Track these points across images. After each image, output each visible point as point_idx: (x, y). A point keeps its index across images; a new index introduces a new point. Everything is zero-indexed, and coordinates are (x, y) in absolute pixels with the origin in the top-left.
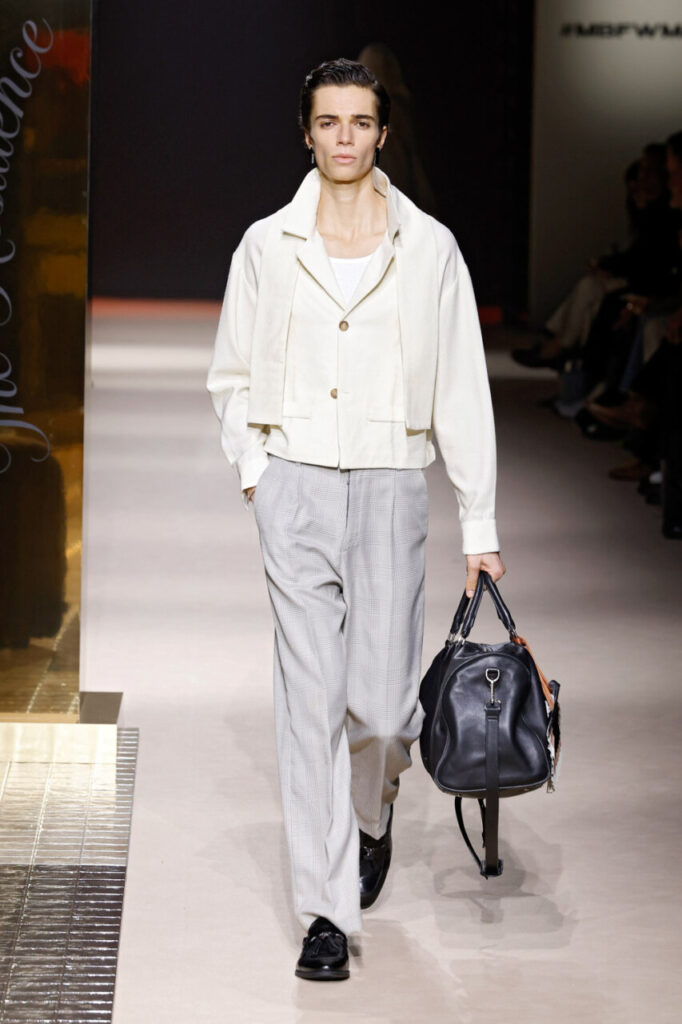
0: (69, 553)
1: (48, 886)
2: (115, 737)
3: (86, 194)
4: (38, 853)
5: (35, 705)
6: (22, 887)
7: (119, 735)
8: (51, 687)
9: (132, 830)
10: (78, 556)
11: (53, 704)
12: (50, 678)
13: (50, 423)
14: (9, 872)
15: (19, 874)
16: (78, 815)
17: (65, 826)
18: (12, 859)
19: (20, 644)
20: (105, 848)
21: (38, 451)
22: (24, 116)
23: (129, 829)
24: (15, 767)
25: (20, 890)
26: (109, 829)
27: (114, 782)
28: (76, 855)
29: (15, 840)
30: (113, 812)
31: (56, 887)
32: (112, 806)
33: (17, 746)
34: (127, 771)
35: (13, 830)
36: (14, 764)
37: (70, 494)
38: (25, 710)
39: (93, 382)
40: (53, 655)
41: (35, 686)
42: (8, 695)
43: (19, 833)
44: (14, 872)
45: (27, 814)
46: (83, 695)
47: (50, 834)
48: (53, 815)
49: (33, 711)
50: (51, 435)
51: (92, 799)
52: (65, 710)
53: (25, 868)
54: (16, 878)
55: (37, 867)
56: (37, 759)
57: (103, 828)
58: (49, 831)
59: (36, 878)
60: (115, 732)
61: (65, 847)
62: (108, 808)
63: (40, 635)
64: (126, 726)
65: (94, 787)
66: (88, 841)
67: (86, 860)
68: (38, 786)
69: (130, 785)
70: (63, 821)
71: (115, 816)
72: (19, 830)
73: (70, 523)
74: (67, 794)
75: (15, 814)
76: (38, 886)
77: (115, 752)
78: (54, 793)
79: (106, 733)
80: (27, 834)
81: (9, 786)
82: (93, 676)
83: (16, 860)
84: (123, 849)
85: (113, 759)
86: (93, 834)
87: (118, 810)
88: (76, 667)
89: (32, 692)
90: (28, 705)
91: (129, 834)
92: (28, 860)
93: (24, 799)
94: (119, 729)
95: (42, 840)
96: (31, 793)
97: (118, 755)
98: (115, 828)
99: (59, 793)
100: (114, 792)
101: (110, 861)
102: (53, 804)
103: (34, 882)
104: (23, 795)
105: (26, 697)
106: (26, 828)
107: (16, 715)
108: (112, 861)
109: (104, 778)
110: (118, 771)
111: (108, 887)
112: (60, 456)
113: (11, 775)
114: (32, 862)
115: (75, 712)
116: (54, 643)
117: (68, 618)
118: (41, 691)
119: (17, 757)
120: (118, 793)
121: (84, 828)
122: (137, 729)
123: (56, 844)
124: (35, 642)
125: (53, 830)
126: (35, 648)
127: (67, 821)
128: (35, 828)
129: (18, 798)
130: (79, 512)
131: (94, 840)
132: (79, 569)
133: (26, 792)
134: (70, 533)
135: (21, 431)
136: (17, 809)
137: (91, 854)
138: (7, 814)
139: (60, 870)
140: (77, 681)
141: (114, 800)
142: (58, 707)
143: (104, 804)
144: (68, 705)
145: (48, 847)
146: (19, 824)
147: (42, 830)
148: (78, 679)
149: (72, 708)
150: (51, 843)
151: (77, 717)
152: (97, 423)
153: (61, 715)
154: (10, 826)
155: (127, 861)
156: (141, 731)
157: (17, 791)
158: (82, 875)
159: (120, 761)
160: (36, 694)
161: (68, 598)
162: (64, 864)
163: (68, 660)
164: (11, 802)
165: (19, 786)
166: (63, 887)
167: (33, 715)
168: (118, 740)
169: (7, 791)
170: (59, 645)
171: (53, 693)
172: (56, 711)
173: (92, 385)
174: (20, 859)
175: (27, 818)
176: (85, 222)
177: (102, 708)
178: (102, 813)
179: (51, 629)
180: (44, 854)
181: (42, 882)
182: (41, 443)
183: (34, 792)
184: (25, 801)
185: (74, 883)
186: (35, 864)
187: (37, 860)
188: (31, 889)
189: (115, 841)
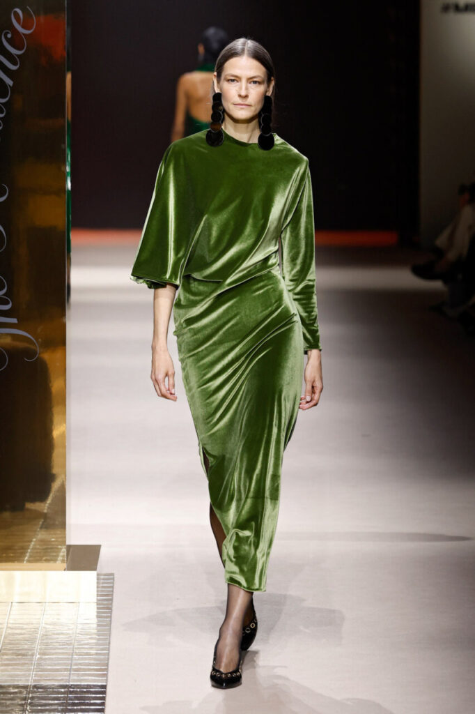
0: (56, 433)
1: (44, 702)
2: (96, 581)
4: (36, 675)
5: (30, 556)
6: (23, 702)
7: (98, 579)
8: (42, 541)
9: (111, 656)
10: (63, 436)
11: (45, 555)
12: (42, 535)
13: (39, 330)
14: (13, 691)
15: (21, 692)
16: (67, 644)
17: (56, 653)
18: (15, 680)
19: (18, 507)
20: (89, 670)
21: (30, 353)
22: (14, 85)
23: (108, 654)
24: (16, 607)
25: (22, 705)
26: (92, 655)
27: (95, 617)
28: (65, 676)
29: (16, 664)
30: (93, 641)
31: (51, 702)
32: (94, 636)
33: (17, 589)
34: (105, 607)
35: (15, 657)
36: (14, 604)
37: (55, 386)
38: (23, 561)
40: (45, 516)
41: (31, 541)
42: (8, 548)
43: (20, 659)
44: (16, 690)
45: (26, 644)
46: (69, 547)
47: (45, 659)
48: (47, 644)
49: (29, 561)
50: (40, 340)
51: (78, 631)
52: (55, 560)
53: (26, 687)
54: (18, 695)
55: (35, 687)
56: (33, 600)
57: (87, 654)
58: (44, 657)
59: (34, 695)
60: (95, 577)
61: (57, 670)
62: (90, 638)
63: (33, 500)
64: (104, 572)
65: (79, 621)
66: (76, 664)
67: (74, 680)
68: (34, 621)
69: (108, 619)
70: (55, 649)
71: (97, 644)
72: (20, 657)
73: (56, 410)
74: (58, 627)
75: (17, 644)
76: (36, 701)
77: (96, 594)
78: (48, 626)
79: (86, 581)
80: (25, 660)
81: (11, 622)
82: (78, 531)
83: (18, 681)
84: (104, 670)
85: (94, 598)
86: (79, 659)
87: (98, 640)
88: (63, 525)
89: (29, 545)
90: (25, 557)
91: (108, 659)
92: (28, 680)
93: (23, 631)
94: (98, 575)
95: (39, 664)
96: (28, 626)
97: (98, 595)
98: (97, 654)
99: (52, 627)
100: (96, 625)
101: (92, 680)
102: (47, 635)
103: (32, 698)
104: (22, 629)
105: (24, 550)
106: (27, 655)
107: (16, 565)
108: (95, 681)
109: (89, 614)
110: (98, 608)
111: (92, 702)
112: (46, 356)
113: (13, 612)
114: (31, 683)
115: (63, 561)
116: (45, 507)
117: (55, 486)
118: (34, 545)
119: (17, 599)
120: (98, 625)
121: (72, 654)
122: (113, 574)
123: (49, 667)
124: (29, 506)
125: (47, 657)
126: (28, 510)
127: (58, 649)
128: (32, 655)
129: (18, 631)
130: (63, 401)
131: (80, 664)
132: (64, 447)
133: (25, 626)
134: (56, 419)
135: (14, 336)
136: (18, 640)
137: (78, 675)
138: (10, 644)
139: (53, 688)
140: (65, 537)
141: (95, 631)
142: (48, 558)
143: (87, 635)
144: (58, 556)
145: (43, 670)
146: (20, 652)
147: (38, 656)
148: (65, 534)
149: (60, 558)
150: (45, 667)
151: (65, 565)
152: (76, 329)
153: (51, 564)
154: (12, 654)
155: (107, 681)
156: (116, 576)
157: (17, 625)
158: (71, 693)
159: (99, 600)
160: (31, 547)
161: (55, 470)
162: (56, 684)
163: (57, 520)
164: (13, 634)
165: (19, 621)
166: (56, 702)
167: (29, 564)
168: (98, 583)
169: (10, 625)
170: (49, 508)
171: (45, 547)
172: (47, 561)
174: (21, 680)
175: (26, 647)
177: (84, 558)
178: (86, 642)
179: (42, 495)
180: (40, 676)
181: (39, 698)
182: (31, 346)
183: (31, 626)
184: (25, 634)
185: (64, 698)
186: (33, 684)
187: (35, 681)
188: (30, 704)
189: (97, 665)
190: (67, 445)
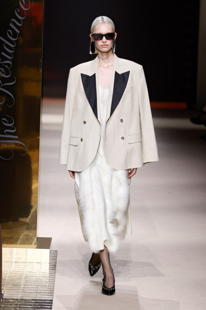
0: (34, 186)
1: (25, 306)
3: (41, 61)
4: (22, 294)
5: (20, 242)
6: (16, 306)
8: (26, 235)
9: (55, 287)
10: (37, 188)
11: (27, 242)
12: (26, 232)
13: (28, 142)
14: (11, 301)
15: (15, 302)
16: (36, 281)
17: (31, 285)
18: (12, 296)
19: (16, 220)
20: (45, 293)
21: (24, 152)
22: (20, 33)
23: (54, 286)
24: (13, 264)
25: (15, 307)
26: (47, 286)
27: (48, 269)
28: (35, 295)
29: (13, 289)
30: (47, 280)
31: (28, 306)
32: (48, 278)
33: (14, 256)
34: (53, 266)
35: (13, 286)
36: (13, 263)
37: (34, 166)
38: (17, 244)
39: (43, 128)
40: (27, 224)
41: (21, 235)
42: (11, 238)
43: (15, 287)
44: (13, 301)
45: (18, 281)
46: (38, 238)
47: (26, 288)
48: (27, 281)
49: (20, 244)
50: (28, 146)
51: (41, 276)
52: (31, 244)
53: (17, 300)
54: (14, 303)
55: (21, 299)
56: (21, 261)
57: (44, 286)
58: (25, 286)
59: (21, 303)
60: (49, 252)
61: (31, 293)
62: (47, 279)
63: (23, 217)
64: (53, 250)
65: (41, 271)
66: (39, 290)
67: (38, 297)
68: (21, 271)
69: (54, 271)
70: (30, 283)
71: (49, 282)
72: (15, 286)
73: (34, 177)
74: (32, 274)
75: (13, 280)
76: (22, 306)
78: (27, 273)
79: (46, 252)
80: (17, 287)
81: (11, 270)
82: (42, 232)
83: (14, 297)
84: (52, 293)
85: (48, 261)
86: (41, 288)
87: (50, 280)
88: (35, 228)
89: (20, 237)
90: (18, 242)
91: (54, 288)
92: (18, 297)
93: (16, 275)
95: (23, 290)
96: (18, 273)
97: (50, 260)
98: (49, 286)
99: (29, 273)
100: (48, 273)
101: (47, 297)
102: (27, 277)
103: (20, 305)
104: (16, 274)
105: (17, 239)
106: (18, 286)
107: (14, 245)
108: (49, 298)
109: (46, 268)
110: (50, 266)
111: (46, 307)
112: (30, 153)
113: (12, 266)
114: (19, 298)
115: (35, 244)
116: (27, 220)
117: (33, 210)
118: (22, 237)
119: (14, 260)
120: (50, 273)
121: (38, 286)
122: (57, 251)
123: (28, 291)
124: (21, 219)
125: (27, 286)
126: (22, 222)
127: (32, 283)
128: (20, 285)
129: (14, 275)
130: (37, 173)
131: (41, 290)
132: (37, 194)
133: (17, 273)
134: (34, 181)
135: (16, 144)
136: (14, 278)
137: (40, 295)
138: (10, 280)
139: (29, 300)
140: (36, 234)
141: (48, 276)
142: (29, 243)
143: (45, 277)
144: (33, 242)
145: (25, 292)
146: (15, 284)
147: (23, 286)
148: (36, 232)
149: (34, 243)
150: (26, 291)
151: (36, 246)
152: (44, 142)
153: (30, 246)
154: (11, 285)
155: (53, 298)
157: (14, 272)
158: (37, 303)
159: (51, 262)
160: (21, 238)
161: (33, 204)
162: (31, 298)
163: (33, 226)
164: (12, 276)
165: (15, 270)
166: (30, 306)
167: (20, 245)
168: (50, 254)
169: (10, 272)
170: (29, 220)
171: (27, 238)
172: (28, 244)
173: (42, 128)
174: (15, 296)
175: (18, 282)
176: (41, 70)
177: (44, 243)
178: (44, 280)
179: (26, 215)
180: (24, 295)
181: (23, 305)
182: (25, 149)
183: (20, 273)
184: (17, 276)
185: (34, 305)
186: (20, 298)
187: (21, 297)
188: (19, 307)
189: (49, 291)
190: (38, 193)
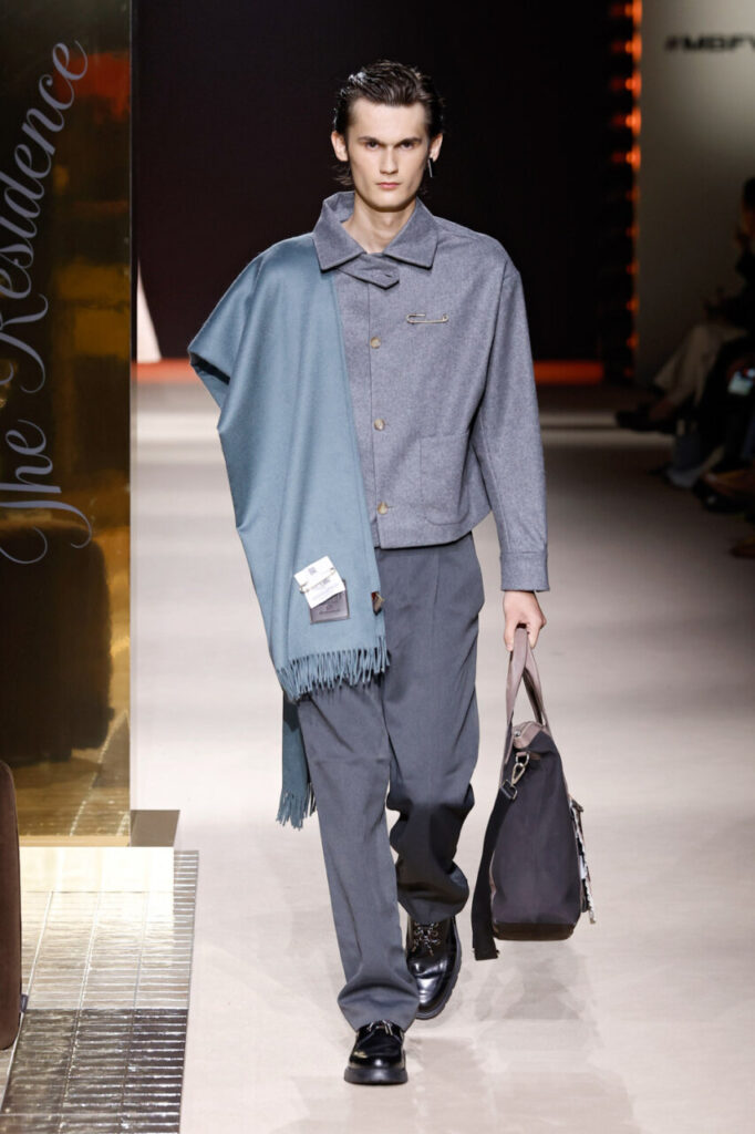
0: (116, 648)
1: (98, 1033)
2: (172, 861)
3: (128, 241)
4: (87, 996)
5: (79, 826)
6: (69, 1034)
7: (175, 859)
8: (97, 805)
9: (195, 968)
10: (126, 653)
11: (100, 825)
12: (95, 796)
13: (92, 502)
14: (54, 1018)
15: (65, 1020)
16: (132, 951)
17: (116, 965)
18: (57, 1002)
19: (61, 756)
20: (163, 988)
21: (79, 536)
22: (56, 153)
23: (190, 965)
24: (58, 898)
25: (67, 1038)
26: (167, 967)
27: (172, 913)
28: (129, 997)
29: (59, 980)
30: (169, 947)
31: (108, 1034)
32: (169, 940)
33: (60, 873)
34: (186, 899)
35: (58, 970)
36: (55, 894)
37: (114, 582)
38: (68, 833)
39: (138, 457)
40: (99, 769)
41: (80, 804)
42: (48, 815)
43: (64, 973)
44: (59, 1017)
45: (73, 951)
46: (135, 813)
47: (100, 973)
48: (103, 952)
49: (76, 833)
50: (93, 518)
51: (147, 933)
52: (114, 832)
53: (73, 1013)
54: (63, 1024)
55: (86, 1012)
56: (84, 888)
57: (160, 966)
58: (98, 970)
59: (84, 1024)
60: (172, 856)
61: (117, 989)
62: (166, 943)
63: (83, 747)
64: (184, 849)
65: (149, 919)
66: (144, 980)
67: (141, 1002)
68: (84, 919)
69: (190, 916)
70: (114, 958)
71: (174, 952)
72: (64, 970)
73: (115, 617)
74: (118, 928)
75: (60, 951)
76: (88, 1033)
77: (172, 879)
78: (103, 926)
79: (161, 857)
80: (73, 973)
81: (52, 919)
82: (148, 789)
83: (62, 1003)
84: (184, 988)
85: (170, 886)
86: (148, 973)
87: (177, 945)
88: (125, 782)
89: (77, 811)
90: (71, 826)
91: (190, 972)
92: (75, 1003)
93: (68, 933)
94: (176, 853)
95: (90, 980)
96: (77, 926)
97: (175, 882)
98: (174, 965)
99: (109, 927)
100: (172, 925)
101: (169, 1003)
102: (102, 939)
103: (82, 1028)
104: (68, 930)
105: (69, 817)
106: (73, 967)
107: (58, 838)
108: (171, 1004)
109: (160, 910)
110: (176, 900)
111: (168, 1033)
112: (102, 541)
113: (54, 906)
114: (80, 1007)
115: (125, 833)
116: (99, 755)
117: (115, 725)
118: (84, 810)
119: (60, 887)
120: (176, 925)
121: (139, 966)
122: (196, 852)
123: (107, 985)
124: (77, 754)
125: (103, 970)
126: (80, 761)
127: (120, 958)
128: (82, 967)
129: (62, 933)
130: (126, 605)
131: (151, 980)
132: (127, 669)
133: (71, 926)
134: (116, 630)
135: (55, 512)
136: (61, 945)
137: (148, 996)
138: (50, 951)
139: (112, 1014)
140: (128, 799)
141: (171, 933)
142: (104, 828)
143: (160, 938)
144: (117, 826)
145: (97, 989)
146: (64, 963)
147: (90, 969)
148: (128, 795)
149: (121, 829)
150: (100, 984)
151: (128, 839)
152: (145, 502)
153: (109, 838)
154: (53, 966)
155: (188, 1003)
156: (201, 855)
157: (60, 925)
158: (137, 1020)
159: (177, 888)
160: (80, 813)
161: (115, 703)
162: (117, 1008)
163: (116, 775)
164: (55, 937)
165: (63, 919)
166: (116, 1034)
167: (77, 837)
168: (175, 864)
169: (49, 925)
170: (105, 757)
171: (100, 812)
172: (103, 832)
174: (66, 1003)
175: (73, 955)
176: (128, 273)
177: (156, 828)
178: (159, 948)
179: (95, 738)
180: (94, 997)
181: (92, 1028)
182: (82, 527)
183: (80, 926)
184: (71, 936)
185: (127, 1029)
186: (83, 1008)
187: (85, 1003)
188: (79, 1037)
189: (174, 981)
190: (131, 667)
